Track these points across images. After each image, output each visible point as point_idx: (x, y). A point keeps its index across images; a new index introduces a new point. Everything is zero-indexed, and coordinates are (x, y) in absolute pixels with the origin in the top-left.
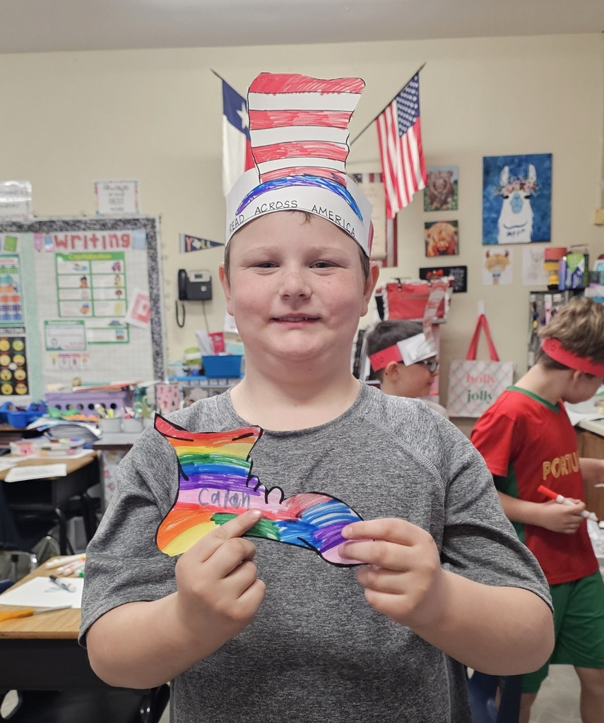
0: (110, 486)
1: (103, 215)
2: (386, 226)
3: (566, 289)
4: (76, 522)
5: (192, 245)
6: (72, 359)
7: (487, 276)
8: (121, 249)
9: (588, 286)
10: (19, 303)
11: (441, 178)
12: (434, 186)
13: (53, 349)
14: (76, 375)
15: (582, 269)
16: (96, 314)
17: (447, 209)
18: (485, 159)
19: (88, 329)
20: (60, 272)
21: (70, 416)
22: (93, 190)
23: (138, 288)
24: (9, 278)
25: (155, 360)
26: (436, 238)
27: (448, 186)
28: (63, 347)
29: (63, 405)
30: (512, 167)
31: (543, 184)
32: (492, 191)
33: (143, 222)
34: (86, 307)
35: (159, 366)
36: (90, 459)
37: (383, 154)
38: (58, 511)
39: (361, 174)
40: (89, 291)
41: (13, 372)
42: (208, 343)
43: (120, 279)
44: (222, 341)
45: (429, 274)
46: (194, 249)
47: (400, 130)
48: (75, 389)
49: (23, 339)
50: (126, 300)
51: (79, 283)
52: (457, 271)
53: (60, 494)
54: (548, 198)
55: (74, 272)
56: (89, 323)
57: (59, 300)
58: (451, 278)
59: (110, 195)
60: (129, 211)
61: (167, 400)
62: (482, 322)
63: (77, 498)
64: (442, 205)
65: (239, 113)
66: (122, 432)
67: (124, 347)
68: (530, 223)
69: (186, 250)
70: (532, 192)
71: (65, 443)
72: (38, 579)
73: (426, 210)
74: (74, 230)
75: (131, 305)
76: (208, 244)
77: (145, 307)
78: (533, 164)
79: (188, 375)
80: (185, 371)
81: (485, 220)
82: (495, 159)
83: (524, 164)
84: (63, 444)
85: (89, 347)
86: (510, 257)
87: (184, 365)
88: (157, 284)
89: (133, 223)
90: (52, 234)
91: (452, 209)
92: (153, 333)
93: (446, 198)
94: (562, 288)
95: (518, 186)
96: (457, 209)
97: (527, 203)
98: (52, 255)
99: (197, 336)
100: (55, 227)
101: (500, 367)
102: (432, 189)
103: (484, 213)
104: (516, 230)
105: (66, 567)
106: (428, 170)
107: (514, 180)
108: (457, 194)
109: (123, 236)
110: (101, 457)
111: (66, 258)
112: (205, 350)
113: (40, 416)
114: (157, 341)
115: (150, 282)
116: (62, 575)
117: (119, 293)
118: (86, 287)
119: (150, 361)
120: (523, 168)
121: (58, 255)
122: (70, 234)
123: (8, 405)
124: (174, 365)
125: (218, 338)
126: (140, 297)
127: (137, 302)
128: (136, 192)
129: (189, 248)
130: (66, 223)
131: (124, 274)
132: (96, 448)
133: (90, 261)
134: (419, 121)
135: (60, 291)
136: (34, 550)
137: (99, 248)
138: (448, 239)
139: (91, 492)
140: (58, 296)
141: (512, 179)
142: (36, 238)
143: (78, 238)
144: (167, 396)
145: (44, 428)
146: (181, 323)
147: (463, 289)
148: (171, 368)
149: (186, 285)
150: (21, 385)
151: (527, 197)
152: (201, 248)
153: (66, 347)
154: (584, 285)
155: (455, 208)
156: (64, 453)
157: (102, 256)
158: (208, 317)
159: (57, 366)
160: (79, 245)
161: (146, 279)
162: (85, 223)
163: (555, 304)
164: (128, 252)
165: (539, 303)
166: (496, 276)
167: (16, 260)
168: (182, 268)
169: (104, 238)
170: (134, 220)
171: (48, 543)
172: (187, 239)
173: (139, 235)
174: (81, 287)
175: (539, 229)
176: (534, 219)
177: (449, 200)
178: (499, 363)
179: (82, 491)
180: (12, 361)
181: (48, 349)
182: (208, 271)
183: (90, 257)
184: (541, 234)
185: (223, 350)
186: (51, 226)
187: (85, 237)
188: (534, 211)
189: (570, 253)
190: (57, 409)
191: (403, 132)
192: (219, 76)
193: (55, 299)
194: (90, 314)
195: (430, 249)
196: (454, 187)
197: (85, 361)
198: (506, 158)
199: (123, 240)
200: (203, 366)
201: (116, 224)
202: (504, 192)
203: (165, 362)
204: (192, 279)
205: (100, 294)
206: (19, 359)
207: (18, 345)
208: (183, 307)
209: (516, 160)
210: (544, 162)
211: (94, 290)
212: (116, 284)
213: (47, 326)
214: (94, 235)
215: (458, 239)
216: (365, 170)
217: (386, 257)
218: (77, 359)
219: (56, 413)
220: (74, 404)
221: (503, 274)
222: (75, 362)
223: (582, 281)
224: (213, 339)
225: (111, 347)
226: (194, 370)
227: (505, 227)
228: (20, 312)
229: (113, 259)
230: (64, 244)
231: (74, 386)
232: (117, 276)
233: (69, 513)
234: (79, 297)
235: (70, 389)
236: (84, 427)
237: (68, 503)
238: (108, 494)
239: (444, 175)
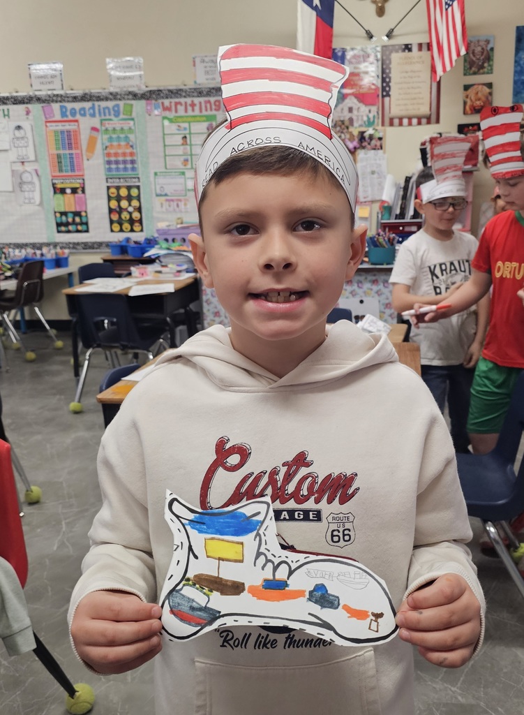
0: (206, 302)
1: (200, 85)
2: (431, 88)
4: (180, 331)
6: (175, 203)
8: (214, 112)
10: (135, 158)
11: (479, 46)
12: (473, 53)
13: (161, 195)
14: (179, 216)
17: (484, 73)
18: (518, 28)
19: (188, 178)
20: (166, 132)
21: (175, 247)
22: (192, 63)
24: (127, 137)
26: (473, 98)
27: (485, 53)
28: (169, 194)
29: (170, 239)
34: (186, 160)
36: (191, 280)
37: (431, 25)
38: (168, 319)
39: (411, 44)
40: (188, 147)
41: (130, 213)
45: (466, 129)
47: (446, 3)
48: (179, 226)
49: (138, 187)
51: (181, 141)
53: (169, 306)
55: (177, 132)
56: (188, 174)
57: (165, 156)
59: (206, 67)
63: (182, 311)
64: (479, 70)
71: (172, 267)
73: (465, 74)
74: (177, 97)
81: (515, 82)
84: (170, 269)
85: (189, 194)
90: (160, 101)
91: (488, 73)
93: (483, 63)
98: (160, 118)
100: (162, 95)
102: (471, 55)
103: (515, 75)
106: (469, 38)
108: (492, 60)
109: (216, 101)
111: (171, 121)
113: (153, 247)
118: (187, 144)
121: (164, 118)
122: (174, 100)
123: (128, 240)
130: (170, 91)
133: (189, 122)
135: (166, 147)
136: (150, 349)
137: (197, 112)
138: (484, 99)
139: (192, 307)
140: (165, 152)
142: (147, 104)
143: (180, 103)
145: (156, 256)
150: (137, 224)
153: (171, 193)
155: (491, 72)
156: (171, 275)
157: (198, 119)
159: (164, 209)
160: (181, 109)
162: (186, 92)
167: (132, 122)
169: (200, 103)
171: (161, 344)
174: (183, 144)
177: (486, 65)
179: (185, 307)
180: (130, 205)
181: (157, 195)
183: (189, 119)
186: (159, 94)
187: (186, 103)
190: (165, 242)
191: (449, 5)
193: (163, 154)
194: (189, 166)
195: (468, 108)
196: (491, 54)
197: (185, 205)
199: (215, 105)
201: (210, 91)
205: (197, 150)
206: (135, 203)
207: (134, 192)
211: (193, 147)
213: (156, 177)
214: (192, 101)
215: (492, 99)
216: (414, 41)
217: (430, 115)
218: (179, 203)
219: (164, 245)
220: (178, 238)
222: (178, 206)
228: (136, 166)
229: (207, 121)
230: (168, 109)
231: (178, 224)
233: (177, 321)
234: (181, 153)
235: (175, 226)
236: (187, 256)
237: (176, 314)
238: (206, 308)
239: (482, 43)
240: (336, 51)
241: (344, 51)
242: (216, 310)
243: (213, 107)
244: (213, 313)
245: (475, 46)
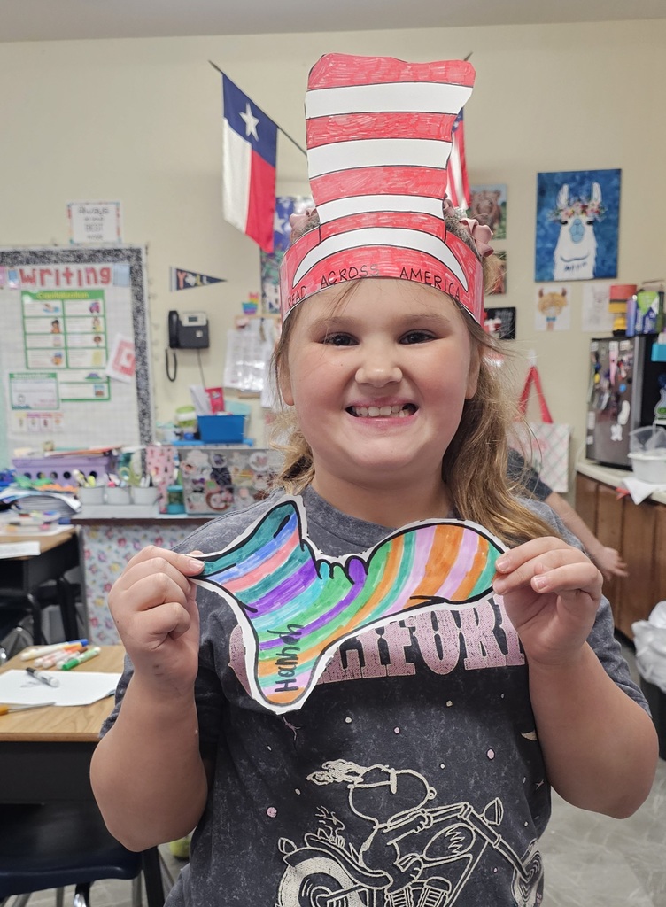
0: (91, 568)
1: (78, 245)
3: (636, 334)
4: (50, 613)
5: (185, 282)
6: (42, 420)
7: (540, 319)
8: (100, 286)
9: (663, 331)
11: (486, 199)
12: (478, 208)
13: (19, 408)
14: (48, 438)
15: (656, 310)
16: (71, 365)
18: (540, 175)
19: (62, 383)
20: (27, 314)
21: (42, 485)
22: (66, 213)
23: (122, 334)
25: (141, 421)
28: (31, 405)
29: (34, 473)
30: (573, 185)
31: (609, 207)
32: (548, 215)
33: (125, 252)
34: (58, 356)
35: (146, 428)
36: (67, 536)
38: (30, 597)
40: (62, 337)
42: (205, 400)
43: (98, 322)
44: (221, 398)
46: (187, 285)
48: (47, 454)
50: (106, 348)
51: (50, 328)
52: (504, 313)
53: (32, 577)
54: (616, 224)
55: (45, 314)
56: (62, 376)
57: (26, 349)
58: (498, 321)
59: (87, 219)
60: (109, 239)
61: (158, 465)
62: (533, 376)
63: (52, 583)
65: (243, 116)
66: (105, 503)
67: (104, 405)
68: (593, 254)
69: (178, 288)
70: (597, 216)
71: (37, 517)
72: (12, 672)
74: (44, 263)
75: (113, 355)
76: (205, 280)
77: (128, 357)
78: (597, 181)
79: (180, 439)
80: (177, 434)
81: (538, 252)
82: (551, 175)
83: (587, 181)
84: (35, 518)
85: (63, 405)
86: (568, 296)
87: (176, 427)
88: (144, 329)
89: (114, 254)
90: (18, 268)
91: (499, 238)
92: (138, 389)
93: (491, 223)
94: (631, 333)
95: (579, 209)
96: (504, 237)
97: (589, 229)
98: (17, 294)
99: (192, 391)
100: (20, 258)
101: (553, 430)
102: (475, 212)
103: (537, 242)
104: (576, 263)
105: (46, 658)
106: (472, 187)
107: (574, 202)
108: (505, 219)
109: (103, 270)
110: (81, 533)
111: (34, 297)
112: (201, 409)
113: (7, 486)
114: (143, 399)
115: (135, 326)
116: (41, 667)
117: (97, 339)
118: (59, 332)
119: (136, 422)
120: (585, 186)
121: (24, 293)
122: (39, 267)
124: (163, 427)
125: (216, 395)
126: (123, 344)
127: (120, 351)
128: (118, 216)
129: (182, 285)
130: (34, 253)
131: (104, 316)
132: (74, 522)
133: (63, 300)
134: (461, 126)
135: (28, 337)
136: (3, 643)
137: (74, 285)
139: (69, 576)
140: (25, 343)
141: (572, 200)
143: (48, 272)
144: (158, 461)
145: (12, 500)
146: (172, 376)
147: (511, 335)
148: (160, 431)
149: (177, 330)
151: (590, 223)
152: (196, 285)
153: (35, 405)
154: (658, 329)
155: (502, 236)
156: (36, 529)
157: (76, 295)
158: (205, 369)
159: (24, 429)
160: (50, 281)
161: (130, 322)
162: (57, 254)
163: (622, 353)
164: (109, 290)
165: (603, 352)
166: (551, 320)
168: (173, 309)
169: (79, 272)
170: (116, 250)
171: (19, 635)
172: (179, 273)
173: (121, 269)
174: (53, 332)
175: (603, 262)
176: (597, 250)
177: (495, 225)
178: (553, 425)
179: (57, 575)
181: (14, 408)
182: (204, 313)
183: (63, 295)
184: (606, 269)
185: (222, 409)
186: (15, 258)
187: (57, 271)
188: (598, 241)
189: (642, 290)
190: (26, 478)
192: (219, 70)
193: (21, 347)
194: (63, 365)
196: (502, 210)
198: (565, 173)
199: (102, 275)
200: (198, 429)
201: (94, 255)
202: (563, 216)
203: (153, 424)
204: (186, 323)
205: (74, 341)
208: (175, 356)
209: (578, 178)
210: (610, 180)
211: (69, 336)
212: (94, 328)
213: (12, 380)
214: (67, 269)
215: (506, 274)
218: (49, 420)
219: (25, 482)
220: (47, 472)
221: (558, 318)
222: (45, 424)
223: (656, 325)
224: (211, 396)
225: (89, 405)
226: (187, 434)
227: (563, 259)
229: (90, 298)
230: (31, 280)
231: (45, 450)
232: (96, 319)
233: (45, 599)
234: (50, 344)
235: (42, 453)
236: (59, 499)
237: (43, 588)
238: (89, 579)
239: (490, 195)
240: (281, 201)
241: (293, 201)
242: (106, 582)
243: (99, 278)
244: (101, 586)
245: (480, 200)
